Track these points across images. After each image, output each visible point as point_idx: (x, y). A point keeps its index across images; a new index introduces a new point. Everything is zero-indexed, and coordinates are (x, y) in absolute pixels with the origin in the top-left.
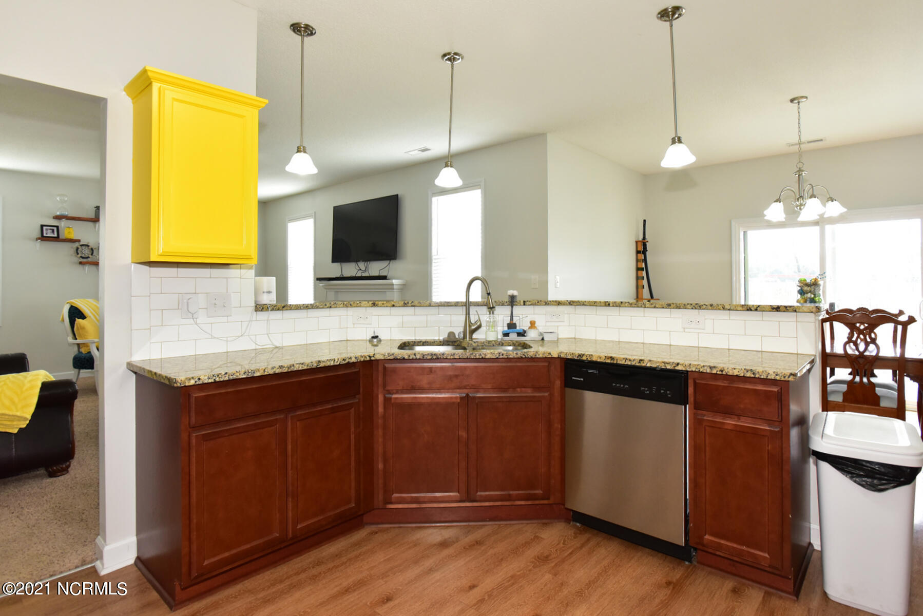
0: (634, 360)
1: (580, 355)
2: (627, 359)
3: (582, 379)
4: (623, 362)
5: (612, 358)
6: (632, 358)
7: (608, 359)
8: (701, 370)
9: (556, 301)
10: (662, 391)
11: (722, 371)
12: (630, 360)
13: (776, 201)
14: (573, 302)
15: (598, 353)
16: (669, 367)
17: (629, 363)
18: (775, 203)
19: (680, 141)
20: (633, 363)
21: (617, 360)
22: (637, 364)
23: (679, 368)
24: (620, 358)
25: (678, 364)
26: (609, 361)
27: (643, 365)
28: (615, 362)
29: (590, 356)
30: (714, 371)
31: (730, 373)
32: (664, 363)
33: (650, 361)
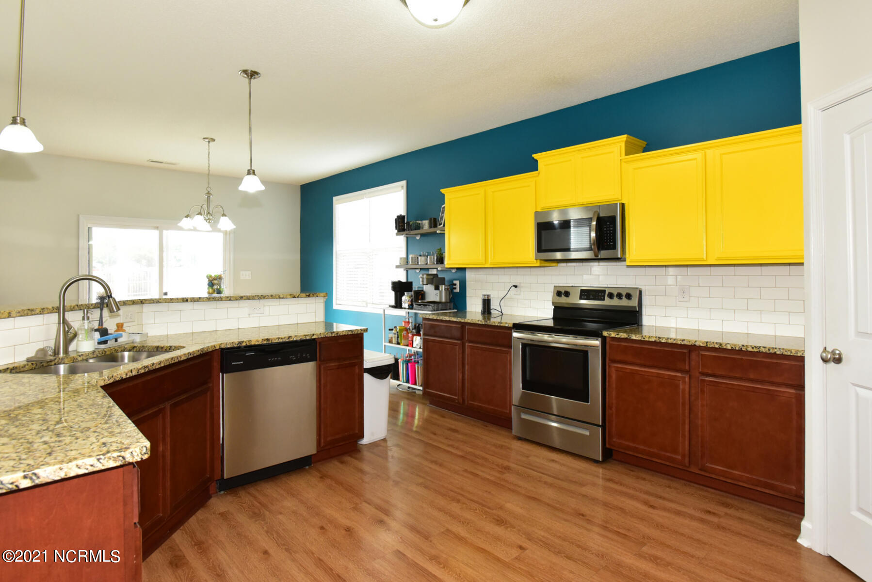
0: (285, 338)
1: (239, 343)
2: (279, 338)
3: (242, 362)
4: (277, 341)
5: (268, 340)
6: (283, 337)
7: (265, 341)
8: (327, 335)
9: (131, 300)
10: (304, 355)
11: (337, 334)
12: (282, 338)
13: (198, 214)
14: (145, 300)
15: (256, 338)
16: (308, 338)
17: (281, 341)
18: (198, 216)
19: (254, 173)
20: (284, 340)
21: (272, 340)
22: (287, 340)
23: (314, 337)
24: (274, 338)
25: (313, 335)
26: (265, 342)
27: (291, 340)
28: (270, 342)
29: (249, 341)
30: (333, 335)
31: (341, 334)
32: (305, 335)
33: (296, 336)
